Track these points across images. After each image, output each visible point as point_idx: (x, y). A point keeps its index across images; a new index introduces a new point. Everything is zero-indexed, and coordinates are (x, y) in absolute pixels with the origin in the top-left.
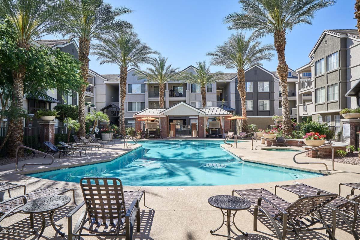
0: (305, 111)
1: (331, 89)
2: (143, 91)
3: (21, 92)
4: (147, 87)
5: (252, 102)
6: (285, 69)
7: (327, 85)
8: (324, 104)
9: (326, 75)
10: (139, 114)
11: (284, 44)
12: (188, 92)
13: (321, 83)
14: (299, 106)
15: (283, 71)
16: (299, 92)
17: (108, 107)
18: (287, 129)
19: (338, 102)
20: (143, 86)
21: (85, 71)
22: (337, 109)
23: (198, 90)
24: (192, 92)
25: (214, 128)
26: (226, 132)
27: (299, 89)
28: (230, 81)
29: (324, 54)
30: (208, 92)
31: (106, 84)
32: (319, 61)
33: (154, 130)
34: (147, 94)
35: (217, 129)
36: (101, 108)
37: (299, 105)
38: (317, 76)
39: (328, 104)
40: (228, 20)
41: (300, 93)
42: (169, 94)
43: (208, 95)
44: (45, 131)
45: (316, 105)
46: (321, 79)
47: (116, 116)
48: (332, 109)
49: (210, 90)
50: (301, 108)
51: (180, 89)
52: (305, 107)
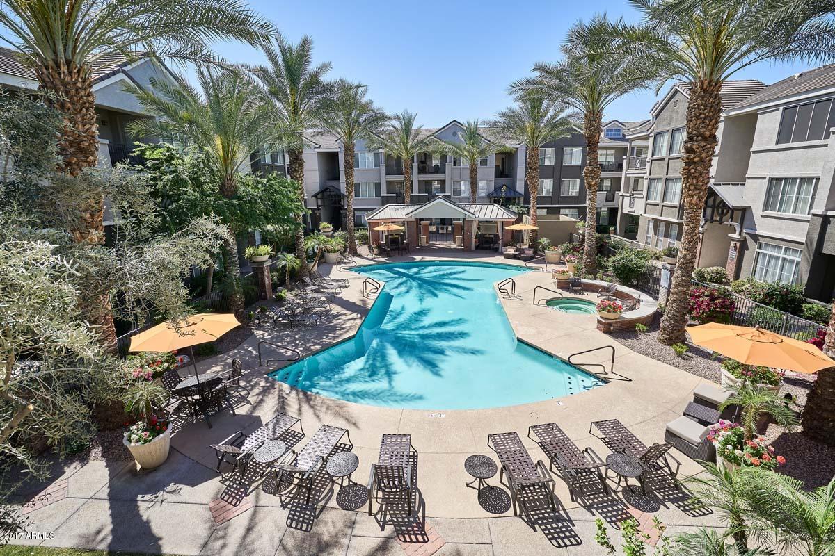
0: (631, 206)
1: (671, 185)
2: (377, 165)
3: (234, 247)
4: (383, 158)
5: (552, 183)
6: (595, 174)
7: (667, 177)
8: (658, 205)
9: (667, 160)
10: (374, 218)
11: (598, 135)
12: (449, 166)
13: (659, 171)
14: (623, 196)
15: (593, 177)
16: (626, 174)
17: (323, 191)
18: (589, 262)
19: (676, 207)
20: (376, 155)
21: (300, 179)
22: (674, 217)
23: (465, 163)
24: (454, 165)
25: (488, 233)
26: (505, 245)
27: (628, 169)
28: (518, 146)
29: (670, 124)
30: (481, 165)
31: (318, 153)
32: (660, 133)
33: (397, 236)
34: (383, 169)
35: (493, 236)
36: (314, 193)
37: (624, 194)
38: (655, 157)
39: (663, 206)
40: (515, 89)
41: (628, 175)
42: (419, 168)
43: (481, 170)
44: (260, 276)
45: (646, 204)
46: (659, 164)
47: (337, 205)
48: (668, 215)
49: (484, 162)
50: (627, 200)
51: (436, 162)
52: (632, 200)
